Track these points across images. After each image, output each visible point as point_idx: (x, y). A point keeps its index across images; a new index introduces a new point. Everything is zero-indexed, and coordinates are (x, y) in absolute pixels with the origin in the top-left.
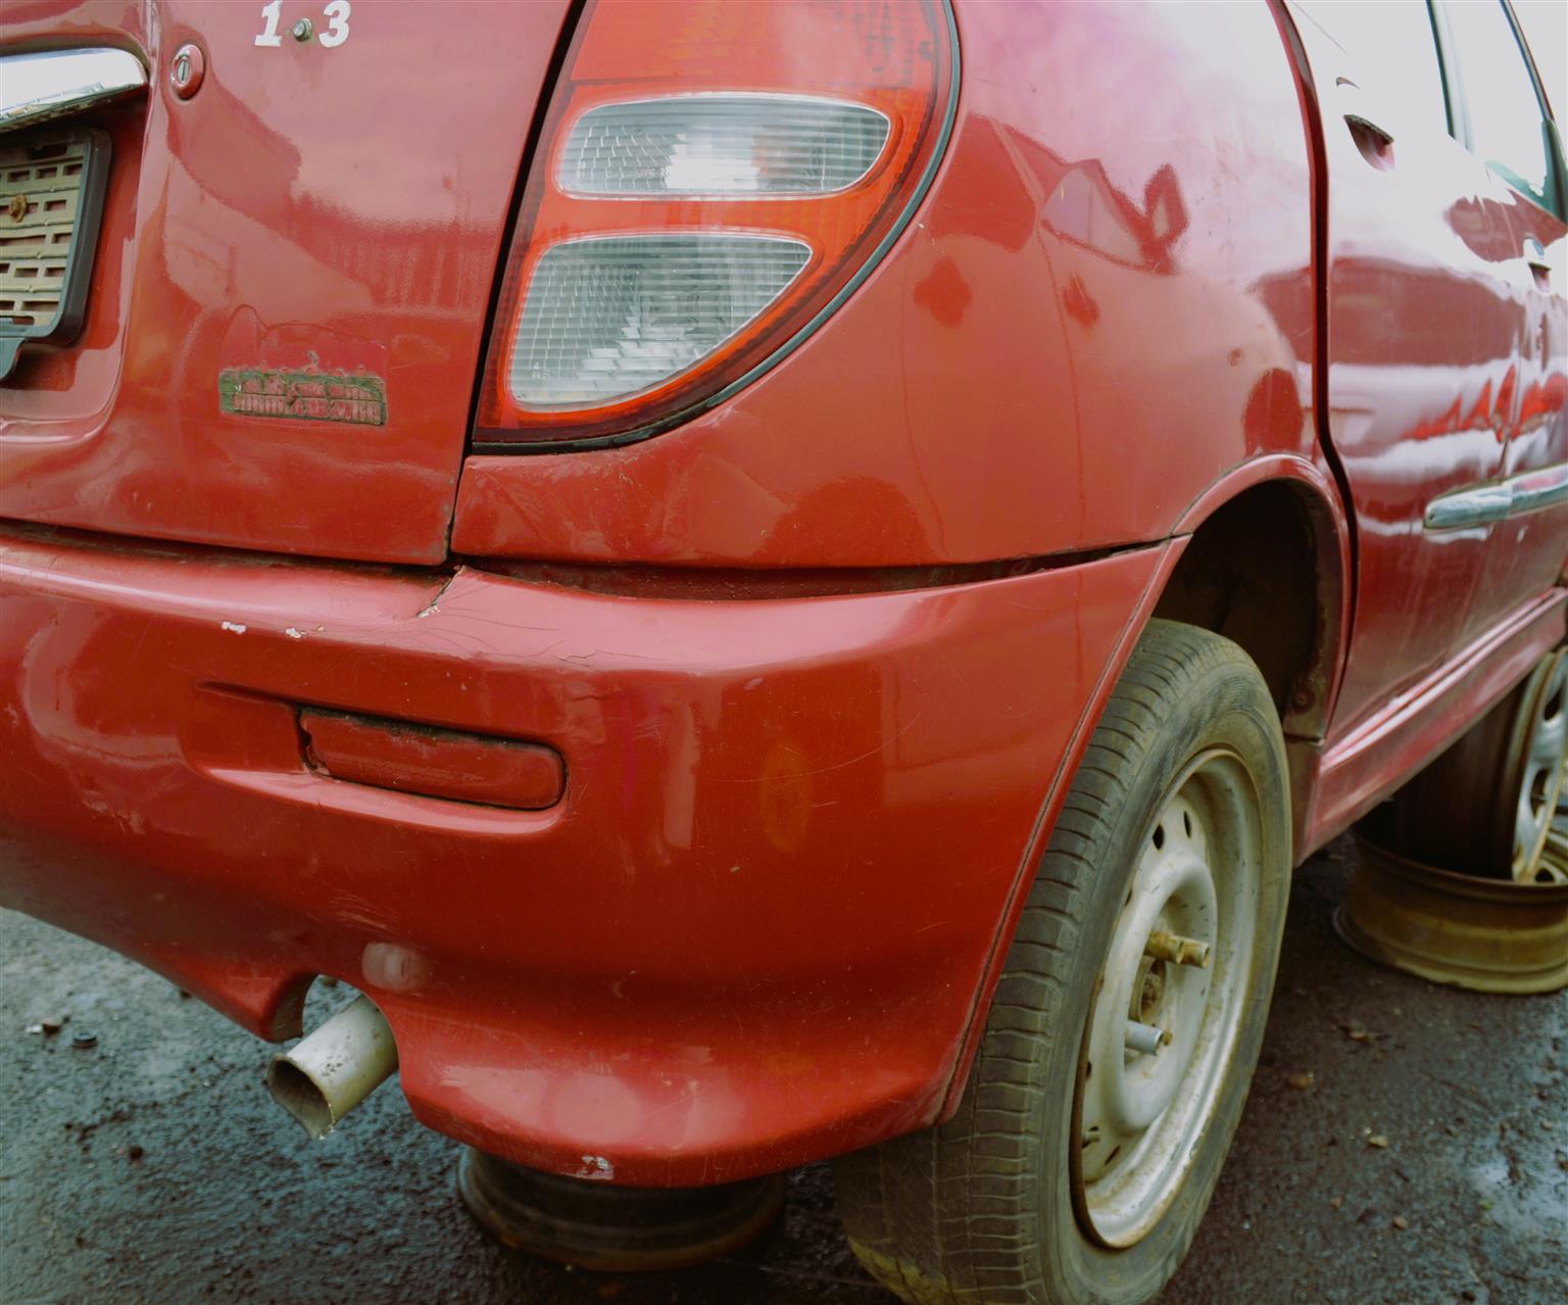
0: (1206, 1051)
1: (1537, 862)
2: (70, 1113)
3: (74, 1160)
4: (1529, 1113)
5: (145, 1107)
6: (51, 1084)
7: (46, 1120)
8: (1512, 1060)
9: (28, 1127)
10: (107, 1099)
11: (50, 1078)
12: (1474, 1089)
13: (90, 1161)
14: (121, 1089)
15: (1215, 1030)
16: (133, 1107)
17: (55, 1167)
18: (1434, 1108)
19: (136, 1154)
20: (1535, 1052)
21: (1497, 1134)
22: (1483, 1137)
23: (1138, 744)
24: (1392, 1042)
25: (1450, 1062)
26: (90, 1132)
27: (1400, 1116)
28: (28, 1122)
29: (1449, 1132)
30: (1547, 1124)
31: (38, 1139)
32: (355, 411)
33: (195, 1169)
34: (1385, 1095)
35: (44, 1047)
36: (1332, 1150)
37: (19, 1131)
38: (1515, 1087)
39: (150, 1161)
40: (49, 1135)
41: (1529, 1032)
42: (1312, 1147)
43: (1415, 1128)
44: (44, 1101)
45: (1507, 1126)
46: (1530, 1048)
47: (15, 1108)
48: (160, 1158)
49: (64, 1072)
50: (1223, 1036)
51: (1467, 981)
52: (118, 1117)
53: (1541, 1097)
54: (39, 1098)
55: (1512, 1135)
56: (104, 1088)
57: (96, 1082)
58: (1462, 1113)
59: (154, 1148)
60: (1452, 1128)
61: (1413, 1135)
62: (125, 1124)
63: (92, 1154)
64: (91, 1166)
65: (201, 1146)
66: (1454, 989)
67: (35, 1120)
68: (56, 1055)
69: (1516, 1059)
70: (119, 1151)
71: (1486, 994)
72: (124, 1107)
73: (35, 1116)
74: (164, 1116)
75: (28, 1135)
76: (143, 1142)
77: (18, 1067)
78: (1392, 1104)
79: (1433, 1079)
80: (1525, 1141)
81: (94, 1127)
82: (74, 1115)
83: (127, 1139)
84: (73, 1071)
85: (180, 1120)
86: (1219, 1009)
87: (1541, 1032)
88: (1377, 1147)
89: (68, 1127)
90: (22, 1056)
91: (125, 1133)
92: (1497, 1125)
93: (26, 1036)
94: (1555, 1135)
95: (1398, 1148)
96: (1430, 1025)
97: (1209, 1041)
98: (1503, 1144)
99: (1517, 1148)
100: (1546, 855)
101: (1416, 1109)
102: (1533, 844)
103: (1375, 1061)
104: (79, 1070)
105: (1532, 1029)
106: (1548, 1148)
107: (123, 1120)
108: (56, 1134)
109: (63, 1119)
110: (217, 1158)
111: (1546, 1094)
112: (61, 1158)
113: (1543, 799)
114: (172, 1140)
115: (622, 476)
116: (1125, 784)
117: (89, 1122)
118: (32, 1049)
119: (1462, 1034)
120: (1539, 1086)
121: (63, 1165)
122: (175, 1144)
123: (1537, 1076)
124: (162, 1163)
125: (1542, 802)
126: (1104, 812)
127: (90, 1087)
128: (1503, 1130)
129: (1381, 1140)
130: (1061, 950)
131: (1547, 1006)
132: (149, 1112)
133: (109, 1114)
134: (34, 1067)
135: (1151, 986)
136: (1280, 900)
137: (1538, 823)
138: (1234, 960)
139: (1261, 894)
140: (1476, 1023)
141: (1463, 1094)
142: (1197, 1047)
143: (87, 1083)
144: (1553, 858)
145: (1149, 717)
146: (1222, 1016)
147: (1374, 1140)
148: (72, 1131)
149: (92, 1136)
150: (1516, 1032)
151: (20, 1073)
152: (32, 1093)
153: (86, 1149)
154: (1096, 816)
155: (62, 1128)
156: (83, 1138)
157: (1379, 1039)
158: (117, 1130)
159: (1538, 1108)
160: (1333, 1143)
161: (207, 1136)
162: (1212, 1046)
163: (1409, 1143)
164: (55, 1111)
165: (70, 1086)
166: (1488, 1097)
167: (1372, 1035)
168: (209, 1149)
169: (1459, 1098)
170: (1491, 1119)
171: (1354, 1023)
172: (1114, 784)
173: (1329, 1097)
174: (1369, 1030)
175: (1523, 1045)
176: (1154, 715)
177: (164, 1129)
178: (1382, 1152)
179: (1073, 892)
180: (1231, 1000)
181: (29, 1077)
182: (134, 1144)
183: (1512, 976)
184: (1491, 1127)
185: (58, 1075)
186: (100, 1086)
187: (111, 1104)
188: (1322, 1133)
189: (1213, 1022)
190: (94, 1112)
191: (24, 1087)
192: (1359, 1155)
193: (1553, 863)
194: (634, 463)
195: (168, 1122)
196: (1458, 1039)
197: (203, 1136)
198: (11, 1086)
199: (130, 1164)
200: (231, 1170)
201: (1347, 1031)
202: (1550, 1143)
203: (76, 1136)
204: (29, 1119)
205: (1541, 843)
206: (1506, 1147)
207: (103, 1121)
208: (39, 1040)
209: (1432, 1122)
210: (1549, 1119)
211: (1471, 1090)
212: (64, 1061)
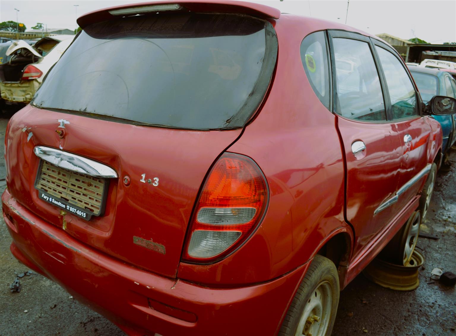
0: (320, 333)
1: (410, 258)
2: (81, 319)
3: (83, 331)
4: (402, 324)
5: (97, 318)
6: (76, 312)
7: (76, 321)
8: (400, 309)
9: (72, 323)
10: (88, 316)
11: (75, 310)
12: (390, 317)
13: (87, 332)
14: (91, 313)
15: (322, 329)
16: (94, 318)
17: (79, 333)
18: (380, 322)
19: (96, 330)
20: (405, 307)
21: (393, 329)
22: (390, 330)
23: (303, 291)
24: (372, 304)
25: (385, 310)
26: (86, 324)
27: (372, 324)
28: (73, 322)
29: (382, 329)
30: (405, 327)
31: (75, 326)
32: (160, 250)
33: (109, 334)
34: (369, 318)
35: (73, 302)
36: (355, 333)
37: (71, 324)
38: (399, 317)
39: (99, 332)
40: (77, 325)
41: (405, 302)
42: (351, 332)
43: (375, 328)
44: (75, 316)
45: (396, 327)
46: (404, 306)
47: (69, 318)
48: (101, 331)
49: (78, 309)
50: (324, 330)
51: (392, 288)
52: (91, 321)
53: (405, 319)
54: (74, 315)
55: (397, 330)
56: (87, 313)
57: (86, 311)
58: (386, 324)
59: (100, 329)
60: (383, 328)
61: (374, 329)
62: (93, 322)
63: (87, 330)
64: (87, 333)
65: (109, 328)
66: (389, 289)
67: (74, 321)
68: (76, 304)
69: (401, 309)
70: (92, 329)
71: (396, 291)
72: (92, 318)
73: (74, 320)
74: (101, 320)
75: (73, 325)
76: (97, 327)
77: (68, 307)
78: (370, 321)
79: (381, 314)
80: (400, 331)
81: (86, 323)
82: (82, 320)
83: (94, 326)
84: (80, 309)
85: (104, 322)
86: (323, 324)
87: (408, 302)
88: (366, 333)
89: (81, 323)
90: (69, 304)
91: (93, 325)
92: (394, 327)
93: (69, 299)
94: (407, 330)
95: (370, 333)
96: (382, 299)
97: (321, 331)
98: (394, 332)
99: (398, 333)
100: (413, 256)
101: (375, 322)
102: (409, 254)
103: (367, 309)
104: (82, 308)
105: (406, 301)
106: (405, 333)
107: (93, 321)
108: (79, 325)
109: (79, 321)
110: (113, 331)
111: (406, 319)
112: (80, 331)
113: (413, 243)
114: (103, 327)
115: (208, 270)
116: (300, 300)
117: (85, 322)
118: (71, 302)
119: (389, 302)
120: (405, 316)
121: (81, 333)
122: (104, 327)
123: (405, 314)
124: (101, 332)
125: (413, 244)
126: (296, 306)
127: (84, 313)
128: (395, 328)
129: (366, 331)
130: (287, 334)
131: (410, 294)
132: (98, 319)
133: (89, 320)
134: (72, 307)
135: (307, 327)
136: (337, 303)
137: (411, 249)
138: (326, 315)
139: (333, 302)
140: (392, 299)
141: (387, 319)
142: (318, 332)
143: (84, 312)
144: (414, 257)
145: (306, 285)
146: (324, 326)
147: (365, 331)
148: (82, 324)
149: (86, 325)
150: (402, 301)
151: (69, 309)
152: (72, 314)
153: (85, 329)
154: (294, 307)
155: (80, 323)
156: (84, 326)
157: (369, 303)
158: (91, 324)
159: (404, 323)
160: (355, 331)
161: (110, 326)
162: (321, 332)
163: (373, 332)
164: (78, 319)
165: (80, 312)
166: (393, 320)
167: (367, 302)
168: (111, 329)
169: (386, 320)
170: (393, 325)
171: (364, 299)
172: (298, 300)
173: (356, 319)
174: (367, 301)
175: (403, 305)
176: (307, 284)
177: (101, 324)
178: (366, 334)
179: (289, 323)
180: (326, 323)
181: (71, 310)
182: (95, 327)
183: (402, 287)
184: (392, 328)
185: (77, 309)
186: (87, 312)
187: (89, 317)
188: (353, 328)
189: (322, 327)
190: (86, 319)
191: (70, 312)
192: (361, 334)
193: (414, 258)
194: (210, 268)
195: (102, 322)
196: (388, 303)
197: (109, 326)
198: (68, 312)
199: (95, 332)
200: (116, 334)
201: (362, 301)
202: (406, 332)
203: (83, 325)
204: (72, 321)
205: (412, 253)
206: (395, 333)
207: (88, 322)
208: (72, 300)
209: (379, 326)
210: (406, 326)
211: (389, 317)
212: (78, 306)
